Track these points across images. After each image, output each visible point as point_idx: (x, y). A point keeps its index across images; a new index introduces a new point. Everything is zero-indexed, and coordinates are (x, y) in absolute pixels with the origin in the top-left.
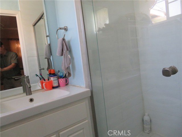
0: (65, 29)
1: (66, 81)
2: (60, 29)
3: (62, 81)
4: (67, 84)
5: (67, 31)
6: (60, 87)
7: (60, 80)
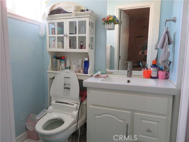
0: (173, 20)
1: (167, 75)
2: (167, 21)
3: (161, 73)
4: (167, 77)
5: (175, 22)
6: (158, 78)
7: (159, 72)
